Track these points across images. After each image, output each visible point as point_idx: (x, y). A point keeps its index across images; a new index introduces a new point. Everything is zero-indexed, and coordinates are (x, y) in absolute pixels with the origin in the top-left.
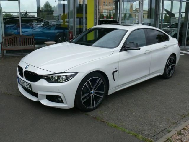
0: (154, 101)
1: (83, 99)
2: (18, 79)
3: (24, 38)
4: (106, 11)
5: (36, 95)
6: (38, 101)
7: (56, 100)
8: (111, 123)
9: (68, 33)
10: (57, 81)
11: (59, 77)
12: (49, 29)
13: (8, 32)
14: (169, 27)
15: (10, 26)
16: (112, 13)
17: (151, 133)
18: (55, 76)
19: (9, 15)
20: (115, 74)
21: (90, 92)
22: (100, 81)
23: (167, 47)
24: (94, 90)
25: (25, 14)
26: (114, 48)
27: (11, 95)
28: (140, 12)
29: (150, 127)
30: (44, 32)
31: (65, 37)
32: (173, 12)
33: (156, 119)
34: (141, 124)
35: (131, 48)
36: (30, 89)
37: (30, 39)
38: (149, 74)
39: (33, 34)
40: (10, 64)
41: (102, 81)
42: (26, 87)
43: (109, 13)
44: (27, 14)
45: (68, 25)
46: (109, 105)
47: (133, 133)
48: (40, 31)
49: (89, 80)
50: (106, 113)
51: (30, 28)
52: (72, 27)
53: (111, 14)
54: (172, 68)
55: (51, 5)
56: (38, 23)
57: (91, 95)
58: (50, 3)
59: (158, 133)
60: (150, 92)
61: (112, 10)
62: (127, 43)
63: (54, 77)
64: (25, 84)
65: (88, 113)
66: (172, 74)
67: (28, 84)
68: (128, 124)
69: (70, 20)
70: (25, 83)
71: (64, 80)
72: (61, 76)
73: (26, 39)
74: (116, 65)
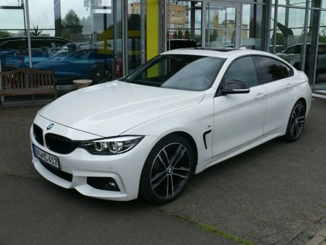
0: (274, 182)
1: (154, 183)
2: (34, 149)
3: (37, 75)
4: (172, 26)
5: (68, 177)
6: (72, 188)
7: (106, 185)
8: (207, 225)
9: (113, 65)
10: (107, 152)
11: (111, 144)
12: (79, 57)
13: (7, 63)
14: (284, 53)
15: (7, 52)
16: (184, 29)
17: (279, 242)
18: (104, 143)
19: (4, 33)
20: (207, 136)
21: (165, 169)
22: (182, 150)
23: (291, 88)
24: (172, 165)
25: (34, 31)
26: (205, 91)
27: (20, 176)
28: (237, 27)
29: (275, 230)
30: (70, 63)
31: (107, 72)
32: (289, 27)
33: (283, 216)
34: (258, 225)
35: (234, 90)
36: (57, 166)
37: (48, 75)
38: (263, 135)
39: (51, 67)
40: (14, 120)
41: (186, 149)
42: (49, 162)
43: (178, 29)
44: (38, 31)
45: (113, 51)
46: (198, 192)
47: (247, 241)
48: (62, 62)
49: (163, 149)
50: (194, 206)
51: (44, 57)
52: (121, 55)
53: (182, 30)
54: (299, 124)
55: (78, 16)
56: (56, 47)
57: (168, 175)
58: (76, 13)
59: (291, 240)
60: (265, 166)
61: (184, 24)
62: (226, 82)
63: (101, 145)
64: (47, 157)
65: (163, 208)
66: (299, 133)
67: (53, 157)
68: (236, 225)
69: (116, 41)
70: (48, 155)
71: (119, 149)
72: (114, 143)
73: (40, 74)
74: (210, 121)
